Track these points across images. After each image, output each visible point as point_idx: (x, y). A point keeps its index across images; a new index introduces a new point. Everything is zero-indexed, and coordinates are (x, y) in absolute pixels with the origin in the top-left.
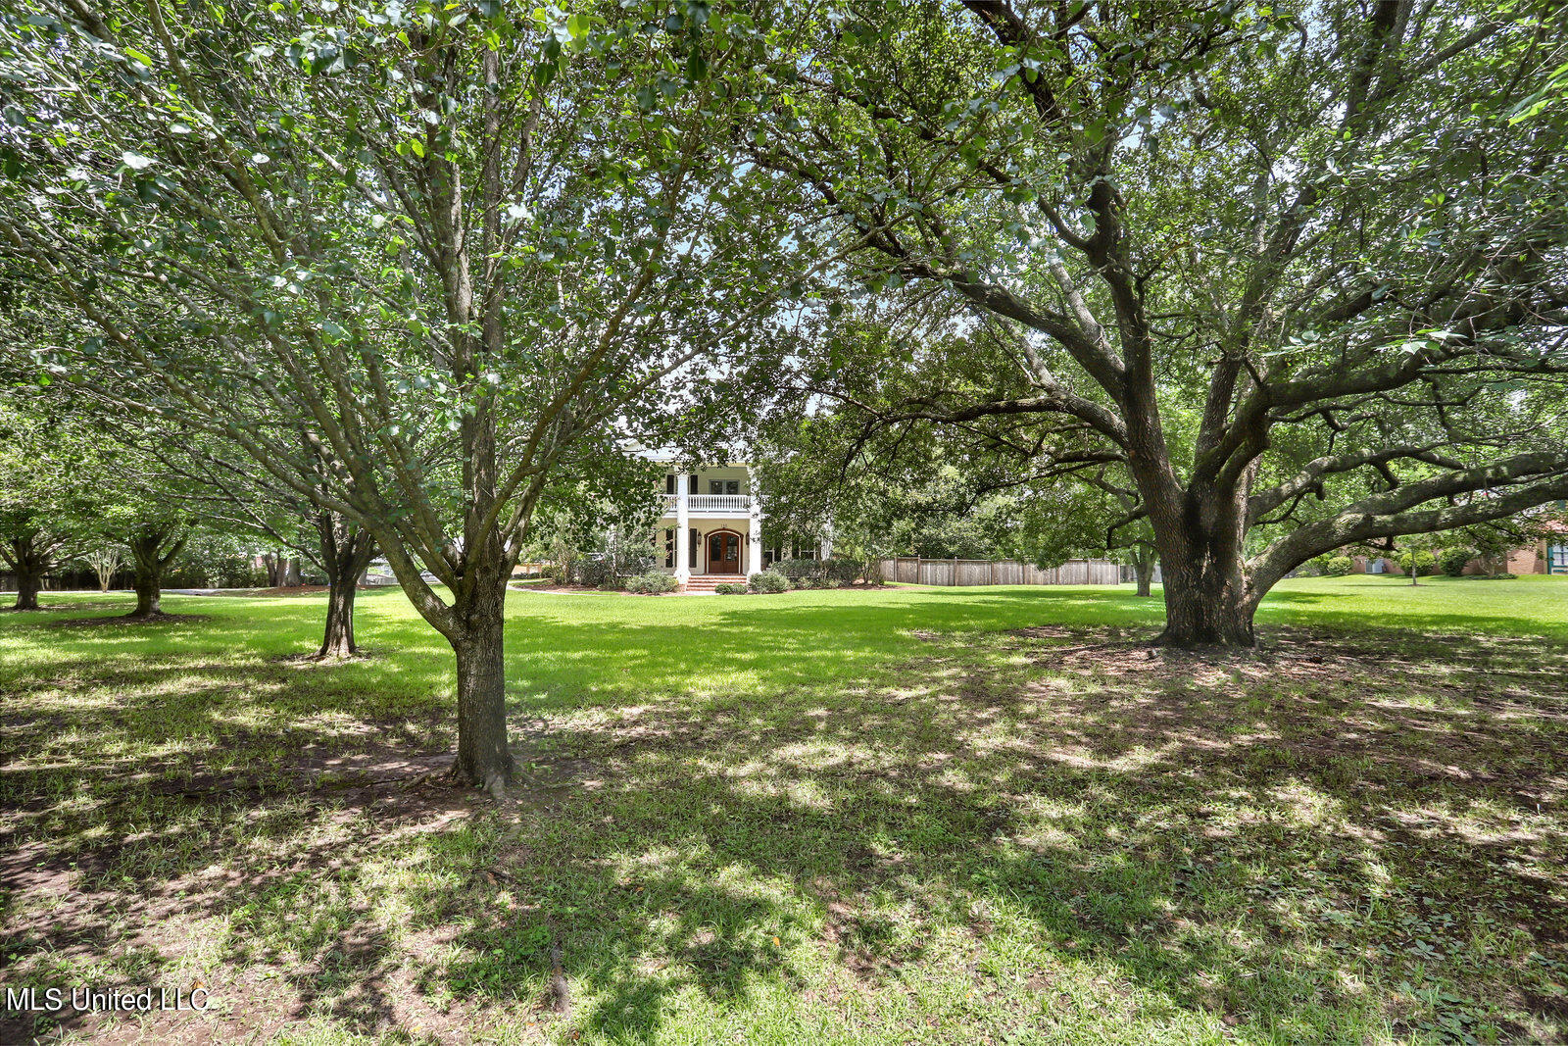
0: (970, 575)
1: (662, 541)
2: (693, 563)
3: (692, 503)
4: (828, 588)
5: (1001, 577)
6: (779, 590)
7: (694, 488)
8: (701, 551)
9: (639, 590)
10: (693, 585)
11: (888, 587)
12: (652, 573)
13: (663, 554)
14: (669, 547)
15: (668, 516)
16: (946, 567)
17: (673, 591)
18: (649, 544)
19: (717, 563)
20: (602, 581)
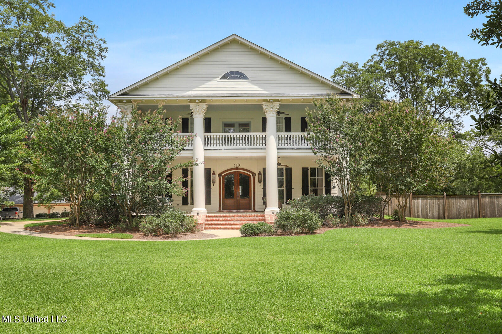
0: (458, 209)
1: (178, 177)
2: (208, 201)
3: (207, 141)
4: (357, 225)
5: (488, 210)
6: (311, 231)
7: (208, 127)
8: (215, 189)
9: (154, 232)
10: (211, 223)
11: (412, 224)
12: (169, 212)
13: (178, 191)
14: (185, 184)
15: (183, 154)
16: (435, 201)
17: (192, 231)
18: (165, 182)
19: (230, 202)
20: (116, 221)
